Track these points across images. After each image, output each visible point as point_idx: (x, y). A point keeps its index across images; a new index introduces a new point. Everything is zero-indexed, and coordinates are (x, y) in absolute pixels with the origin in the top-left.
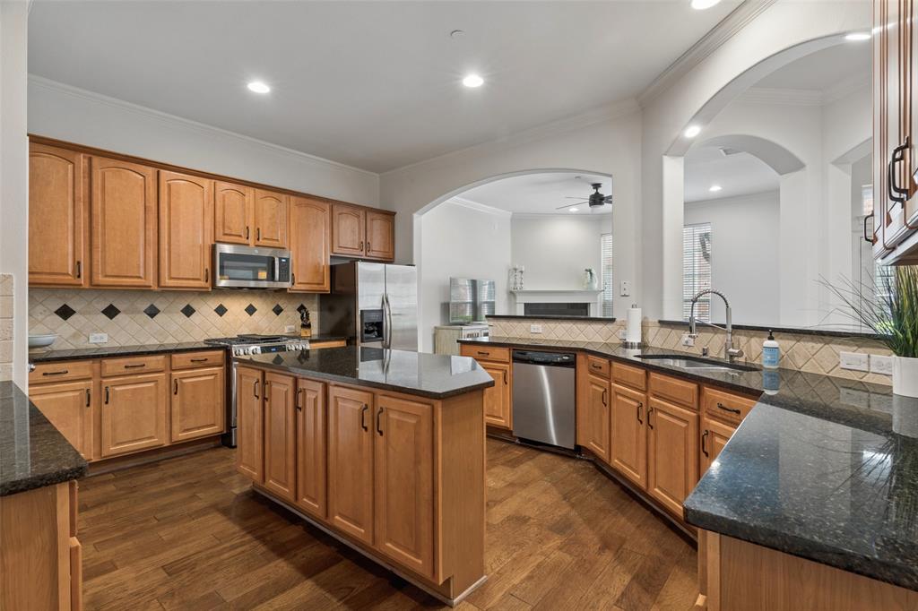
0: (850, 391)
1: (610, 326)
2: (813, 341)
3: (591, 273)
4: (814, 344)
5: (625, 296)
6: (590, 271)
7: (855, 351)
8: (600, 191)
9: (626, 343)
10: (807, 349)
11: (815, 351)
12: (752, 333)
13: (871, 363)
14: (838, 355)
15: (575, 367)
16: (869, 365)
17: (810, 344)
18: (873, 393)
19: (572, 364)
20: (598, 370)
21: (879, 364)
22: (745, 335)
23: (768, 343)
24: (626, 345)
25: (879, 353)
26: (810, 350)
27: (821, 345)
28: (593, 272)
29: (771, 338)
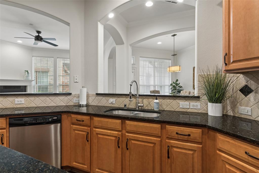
0: (183, 115)
1: (69, 97)
2: (169, 99)
3: (28, 72)
4: (170, 100)
5: (76, 82)
6: (27, 71)
7: (185, 102)
8: (40, 35)
9: (80, 105)
10: (167, 102)
11: (170, 102)
12: (144, 97)
13: (190, 105)
14: (179, 104)
15: (61, 123)
16: (190, 106)
17: (169, 100)
18: (191, 115)
19: (59, 121)
20: (81, 123)
21: (193, 106)
22: (141, 98)
23: (156, 101)
24: (80, 106)
25: (193, 102)
26: (168, 102)
27: (172, 100)
28: (29, 72)
29: (156, 99)
